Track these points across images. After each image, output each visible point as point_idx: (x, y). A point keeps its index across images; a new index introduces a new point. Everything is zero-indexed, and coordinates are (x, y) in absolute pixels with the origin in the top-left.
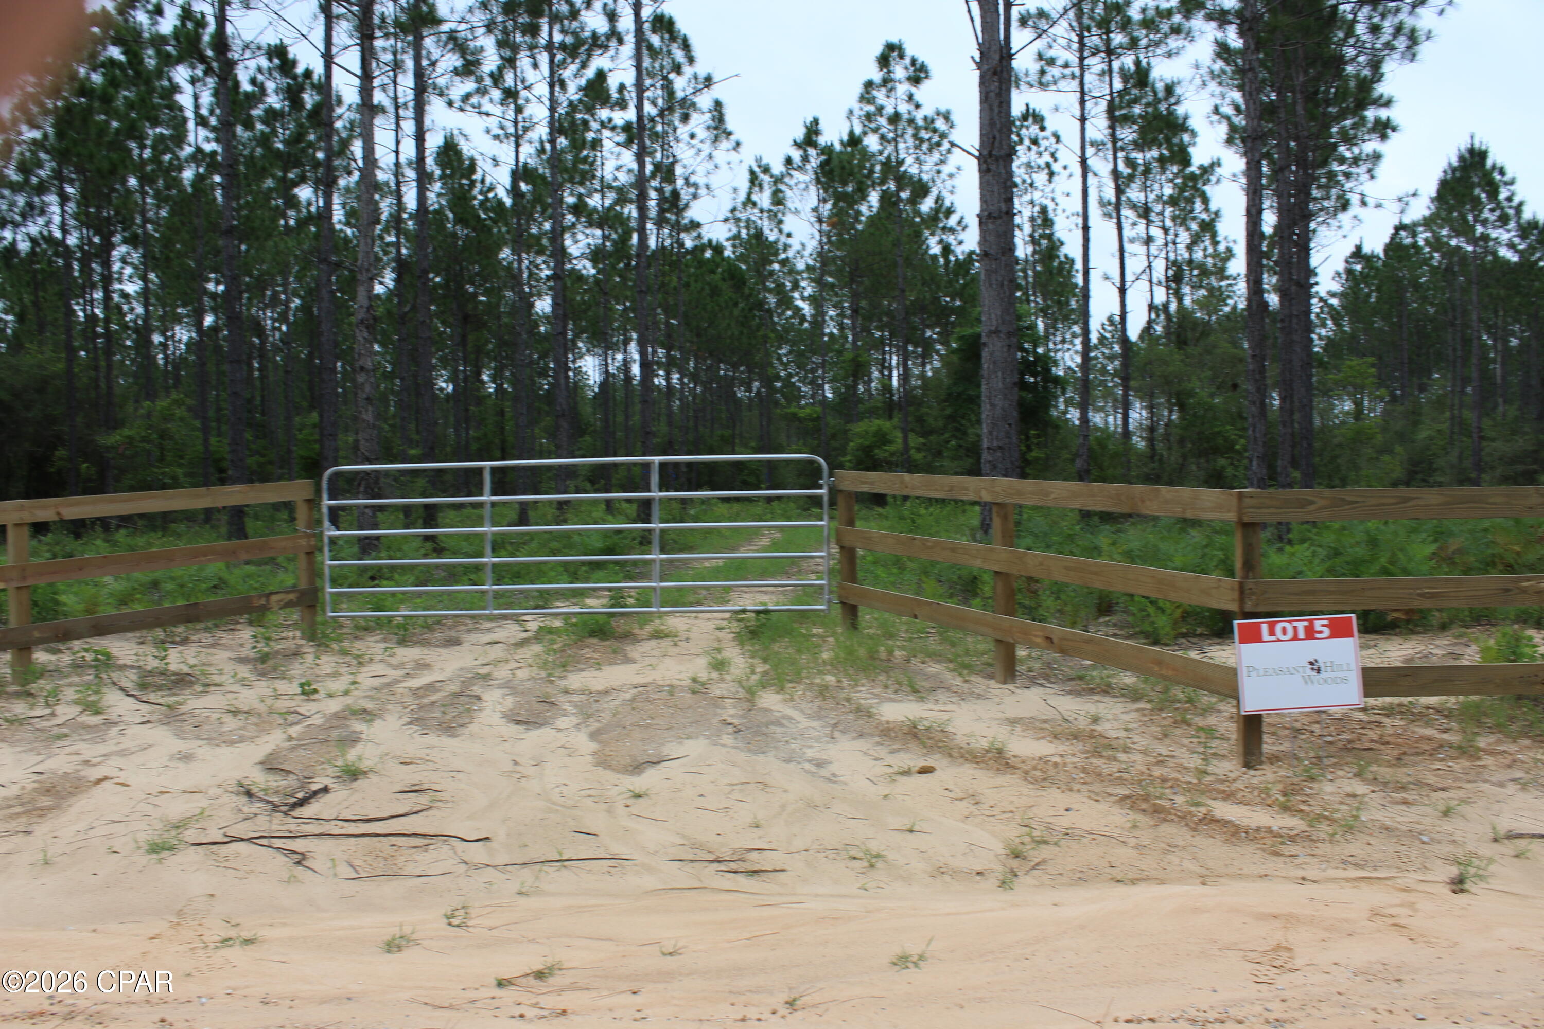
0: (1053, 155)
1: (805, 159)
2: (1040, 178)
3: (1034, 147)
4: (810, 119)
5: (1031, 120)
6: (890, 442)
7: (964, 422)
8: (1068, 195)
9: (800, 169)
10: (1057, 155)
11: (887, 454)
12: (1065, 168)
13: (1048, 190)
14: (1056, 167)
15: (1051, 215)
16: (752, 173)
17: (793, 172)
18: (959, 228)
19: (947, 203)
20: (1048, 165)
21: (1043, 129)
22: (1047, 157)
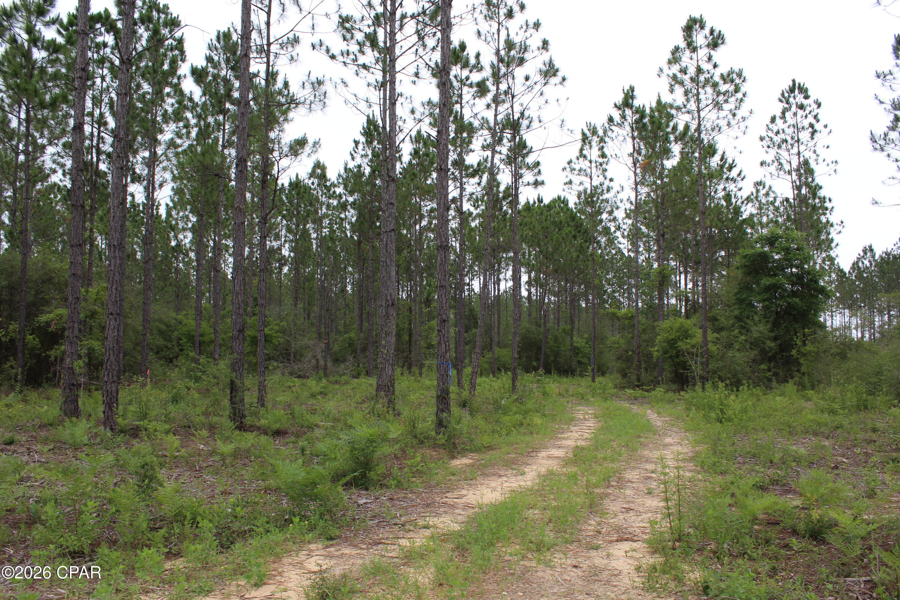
0: (815, 117)
1: (623, 117)
2: (805, 136)
3: (800, 113)
4: (627, 88)
5: (797, 91)
6: (692, 337)
7: (748, 321)
8: (828, 147)
9: (620, 125)
10: (819, 117)
11: (688, 346)
12: (826, 126)
13: (811, 144)
14: (818, 126)
15: (813, 165)
16: (584, 134)
17: (613, 128)
18: (739, 179)
19: (730, 161)
20: (811, 126)
21: (807, 97)
22: (810, 119)
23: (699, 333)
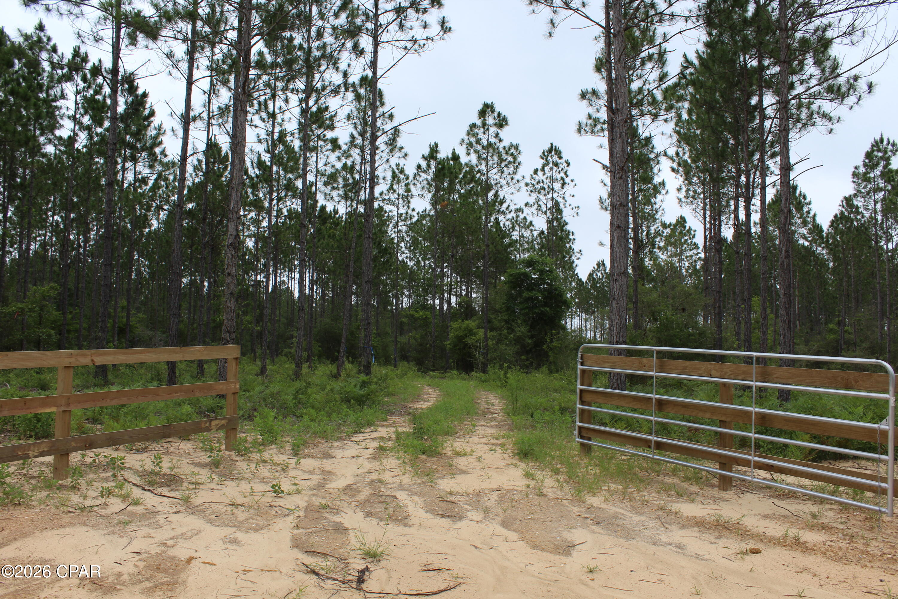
0: (566, 173)
1: (429, 166)
2: (557, 186)
3: (555, 168)
4: (433, 144)
5: (553, 152)
6: (476, 334)
7: (513, 324)
8: (573, 196)
9: (425, 172)
10: (568, 173)
11: (473, 341)
12: (572, 181)
13: (561, 192)
14: (567, 180)
15: (562, 206)
16: (394, 172)
17: (421, 174)
18: (507, 212)
19: (501, 197)
20: (562, 179)
21: (560, 158)
22: (562, 174)
23: (481, 332)
